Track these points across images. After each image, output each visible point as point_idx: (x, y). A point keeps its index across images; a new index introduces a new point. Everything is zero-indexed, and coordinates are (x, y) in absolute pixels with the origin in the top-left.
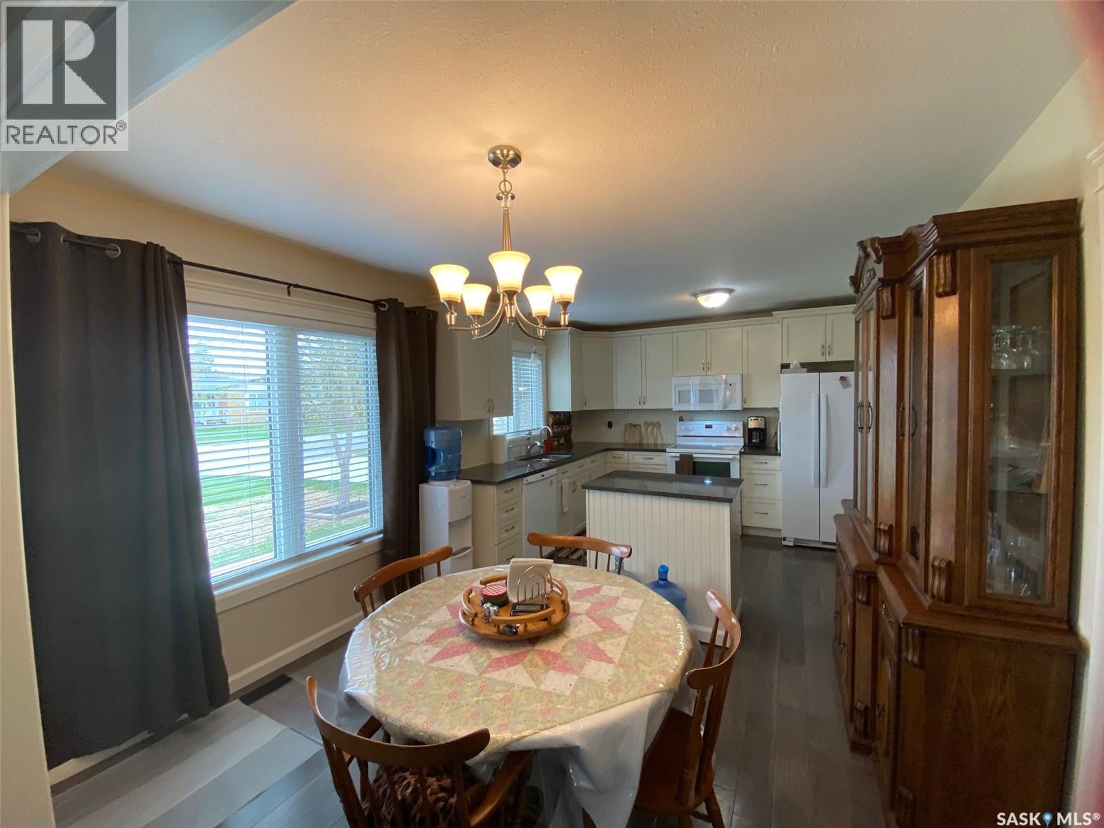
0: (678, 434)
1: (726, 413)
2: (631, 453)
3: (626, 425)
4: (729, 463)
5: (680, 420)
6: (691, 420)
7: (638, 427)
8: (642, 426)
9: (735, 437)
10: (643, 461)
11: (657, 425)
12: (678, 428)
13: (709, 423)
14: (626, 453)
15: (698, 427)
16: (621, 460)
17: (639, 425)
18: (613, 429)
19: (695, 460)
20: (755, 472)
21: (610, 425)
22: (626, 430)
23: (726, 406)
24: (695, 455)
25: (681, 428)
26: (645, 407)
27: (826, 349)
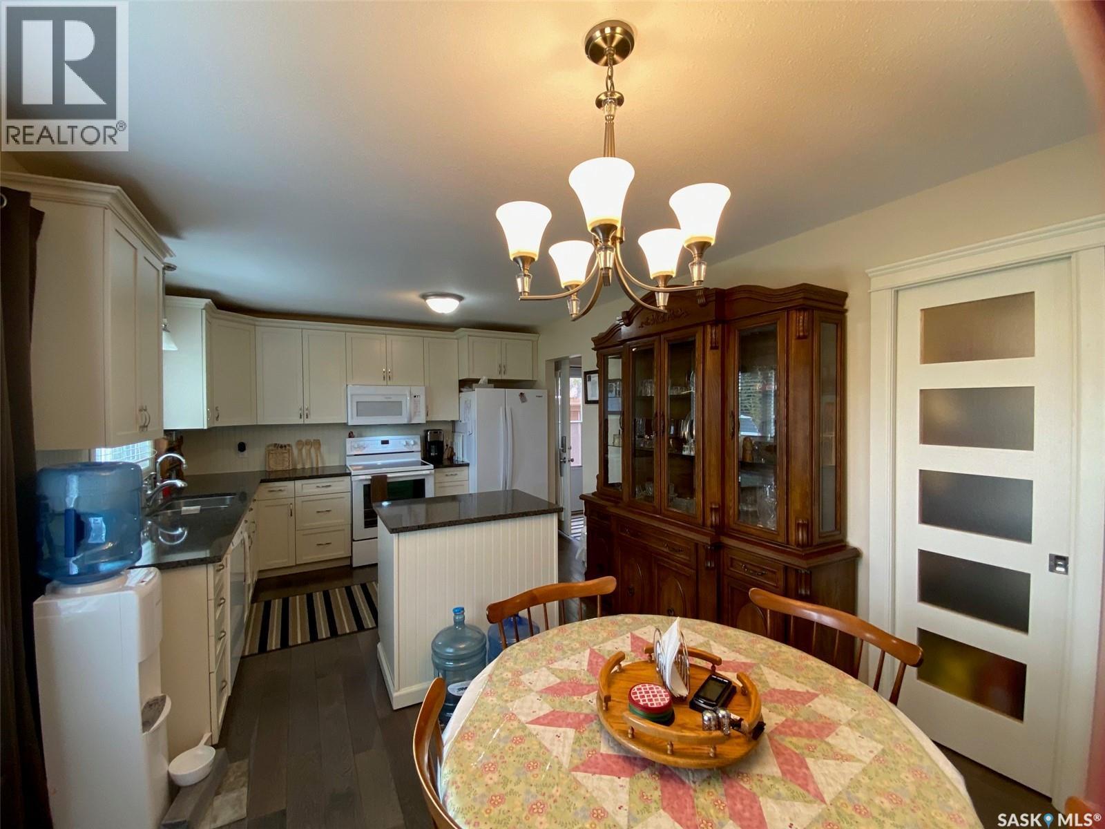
0: (348, 453)
1: (409, 427)
2: (299, 483)
3: (268, 446)
4: (424, 480)
5: (350, 437)
6: (361, 436)
7: (288, 447)
8: (294, 448)
9: (413, 452)
10: (317, 490)
11: (317, 444)
12: (348, 446)
13: (385, 438)
14: (290, 484)
15: (373, 443)
16: (281, 494)
17: (289, 445)
18: (245, 453)
19: (389, 481)
20: (446, 484)
21: (242, 447)
22: (268, 453)
23: (410, 419)
24: (389, 475)
25: (352, 445)
26: (307, 422)
27: (503, 368)
